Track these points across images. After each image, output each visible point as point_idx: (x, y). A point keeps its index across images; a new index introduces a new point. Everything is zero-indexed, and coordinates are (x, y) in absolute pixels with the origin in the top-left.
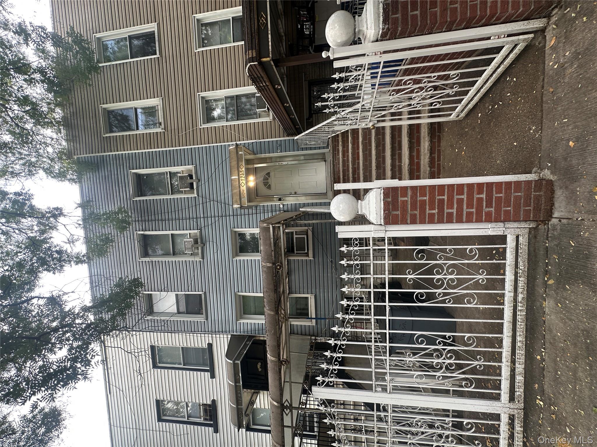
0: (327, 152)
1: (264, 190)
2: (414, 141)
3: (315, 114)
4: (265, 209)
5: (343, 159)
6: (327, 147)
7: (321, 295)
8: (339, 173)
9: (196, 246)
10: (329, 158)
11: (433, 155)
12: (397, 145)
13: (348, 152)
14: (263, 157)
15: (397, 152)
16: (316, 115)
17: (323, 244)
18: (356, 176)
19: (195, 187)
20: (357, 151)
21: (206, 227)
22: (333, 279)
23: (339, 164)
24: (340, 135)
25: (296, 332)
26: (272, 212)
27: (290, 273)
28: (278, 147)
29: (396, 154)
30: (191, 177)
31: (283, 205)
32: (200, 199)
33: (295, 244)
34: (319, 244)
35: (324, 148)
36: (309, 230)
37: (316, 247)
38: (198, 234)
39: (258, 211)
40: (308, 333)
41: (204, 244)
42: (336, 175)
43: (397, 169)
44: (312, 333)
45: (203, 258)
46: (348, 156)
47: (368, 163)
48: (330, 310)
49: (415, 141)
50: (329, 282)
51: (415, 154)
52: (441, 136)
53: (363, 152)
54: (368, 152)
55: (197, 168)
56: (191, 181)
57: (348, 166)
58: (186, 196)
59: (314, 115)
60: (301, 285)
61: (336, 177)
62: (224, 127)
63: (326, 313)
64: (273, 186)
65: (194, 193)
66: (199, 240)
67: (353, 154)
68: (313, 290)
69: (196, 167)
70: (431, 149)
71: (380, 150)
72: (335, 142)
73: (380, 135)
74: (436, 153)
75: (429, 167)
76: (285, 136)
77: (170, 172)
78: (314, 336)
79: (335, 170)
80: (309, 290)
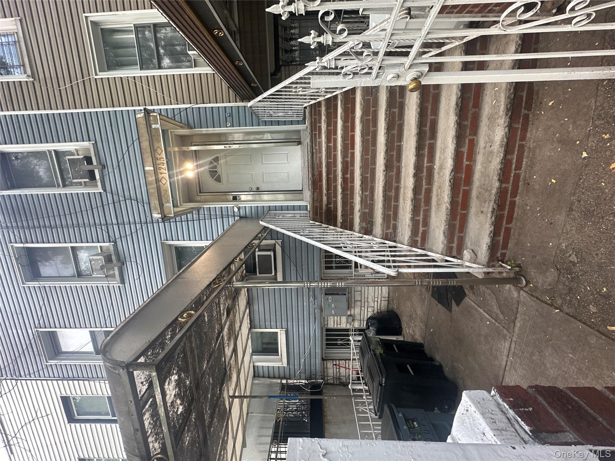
0: (304, 130)
1: (211, 184)
2: (466, 123)
3: (285, 66)
4: (212, 213)
5: (327, 146)
6: (303, 122)
7: (294, 329)
8: (321, 167)
9: (110, 265)
10: (306, 139)
11: (509, 157)
12: (427, 129)
13: (335, 133)
14: (204, 132)
15: (427, 142)
16: (287, 67)
17: (298, 263)
18: (348, 176)
19: (98, 176)
20: (350, 134)
21: (123, 239)
22: (311, 310)
23: (320, 152)
24: (323, 103)
25: (261, 374)
26: (222, 218)
27: (251, 302)
28: (228, 118)
29: (425, 145)
30: (89, 160)
31: (239, 208)
32: (109, 196)
33: (257, 263)
34: (292, 263)
35: (298, 123)
36: (277, 245)
37: (287, 268)
38: (112, 248)
39: (201, 216)
40: (277, 375)
41: (122, 262)
42: (316, 170)
43: (425, 174)
44: (282, 375)
45: (123, 281)
46: (335, 140)
47: (369, 157)
48: (306, 347)
49: (468, 123)
50: (305, 313)
51: (465, 149)
52: (531, 116)
53: (363, 135)
54: (370, 137)
55: (99, 146)
56: (90, 167)
57: (335, 156)
58: (85, 191)
59: (283, 68)
60: (267, 317)
61: (316, 173)
62: (136, 78)
63: (301, 351)
64: (224, 178)
65: (96, 186)
66: (113, 257)
67: (345, 138)
68: (283, 323)
69: (95, 145)
70: (507, 144)
71: (393, 135)
72: (315, 115)
73: (396, 108)
74: (516, 153)
75: (499, 180)
76: (238, 100)
77: (55, 151)
78: (285, 378)
79: (315, 162)
80: (278, 324)
